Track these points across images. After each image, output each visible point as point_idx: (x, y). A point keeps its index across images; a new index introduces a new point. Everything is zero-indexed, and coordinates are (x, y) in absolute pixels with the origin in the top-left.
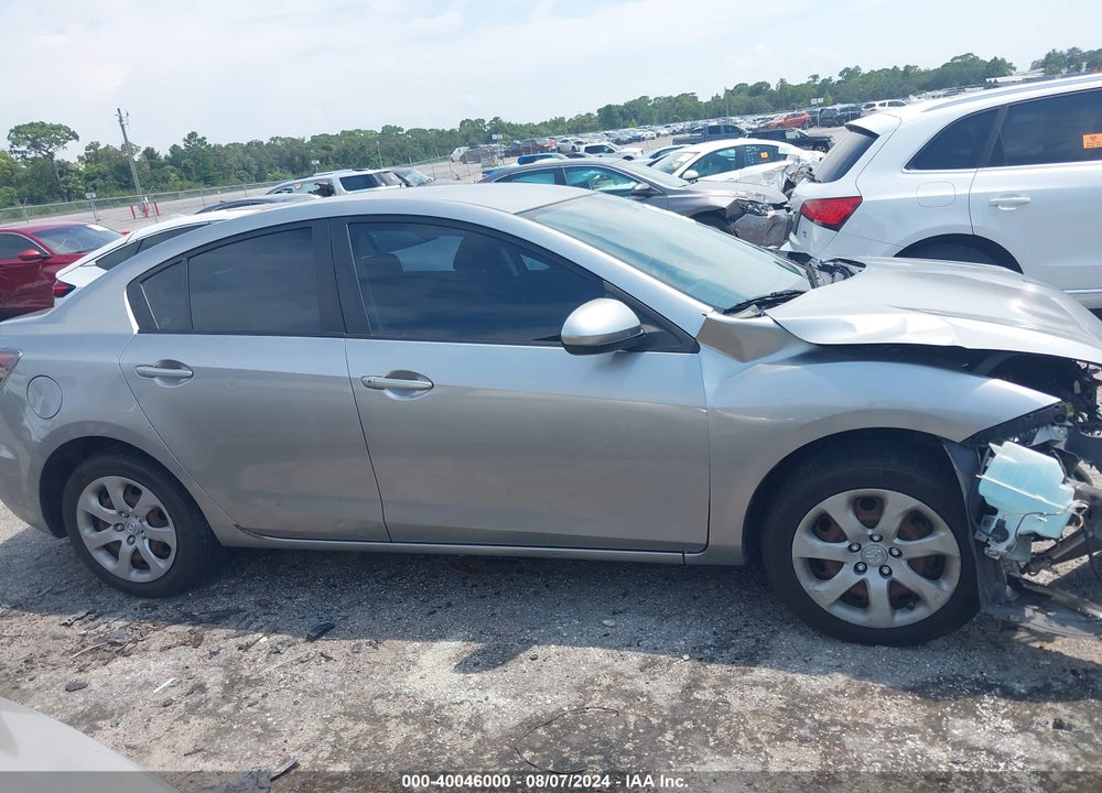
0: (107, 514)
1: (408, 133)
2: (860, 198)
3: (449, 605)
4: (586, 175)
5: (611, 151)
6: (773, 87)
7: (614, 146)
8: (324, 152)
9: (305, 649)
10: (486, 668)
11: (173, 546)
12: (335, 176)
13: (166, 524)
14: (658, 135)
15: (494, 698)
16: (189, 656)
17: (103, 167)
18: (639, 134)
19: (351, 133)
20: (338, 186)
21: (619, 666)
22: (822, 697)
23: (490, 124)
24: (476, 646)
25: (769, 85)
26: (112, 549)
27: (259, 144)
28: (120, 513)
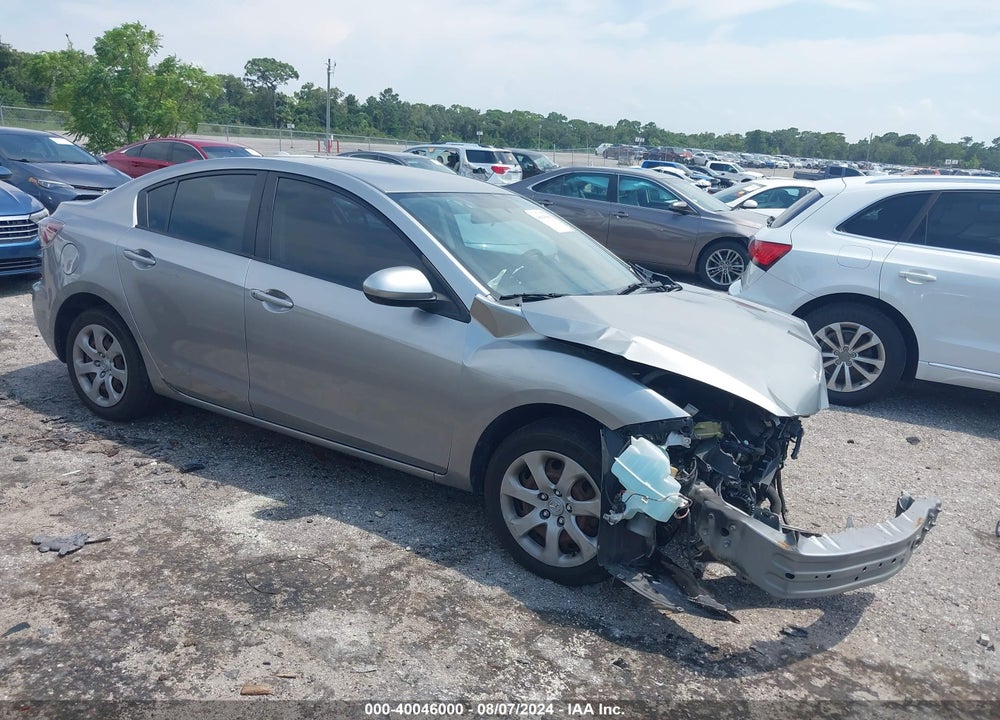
0: (92, 352)
1: (571, 122)
2: (790, 247)
3: (288, 475)
4: (636, 185)
5: (734, 171)
6: (923, 141)
7: (738, 168)
8: (494, 126)
9: (176, 476)
10: (274, 519)
11: (125, 385)
12: (463, 147)
13: (124, 369)
14: (792, 166)
15: (261, 537)
16: (101, 460)
17: (312, 104)
18: (773, 161)
19: (520, 113)
20: (464, 157)
21: (362, 543)
22: (473, 599)
23: (645, 127)
24: (281, 504)
25: (919, 139)
26: (90, 377)
27: (441, 109)
28: (100, 353)
